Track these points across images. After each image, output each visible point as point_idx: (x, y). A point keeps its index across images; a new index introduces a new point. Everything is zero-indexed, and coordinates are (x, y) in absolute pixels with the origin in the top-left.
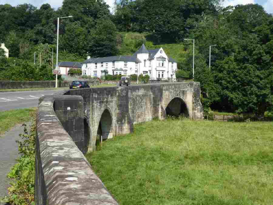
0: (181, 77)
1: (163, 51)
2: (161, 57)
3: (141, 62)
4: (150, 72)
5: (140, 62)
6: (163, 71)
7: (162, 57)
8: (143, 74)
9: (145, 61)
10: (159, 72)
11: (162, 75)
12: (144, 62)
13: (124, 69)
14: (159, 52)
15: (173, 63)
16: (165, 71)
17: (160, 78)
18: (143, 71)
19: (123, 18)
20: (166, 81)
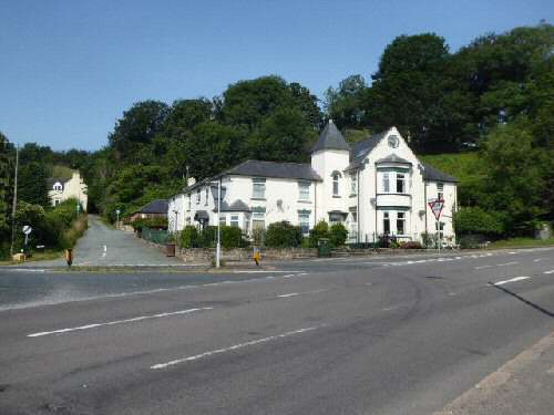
0: (474, 232)
1: (402, 140)
2: (394, 160)
3: (321, 181)
4: (355, 215)
5: (318, 180)
6: (402, 210)
7: (397, 158)
8: (327, 220)
9: (336, 175)
10: (386, 215)
11: (400, 225)
12: (331, 180)
13: (252, 204)
14: (385, 141)
15: (440, 185)
16: (407, 208)
17: (391, 235)
18: (330, 214)
19: (343, 116)
20: (413, 247)
